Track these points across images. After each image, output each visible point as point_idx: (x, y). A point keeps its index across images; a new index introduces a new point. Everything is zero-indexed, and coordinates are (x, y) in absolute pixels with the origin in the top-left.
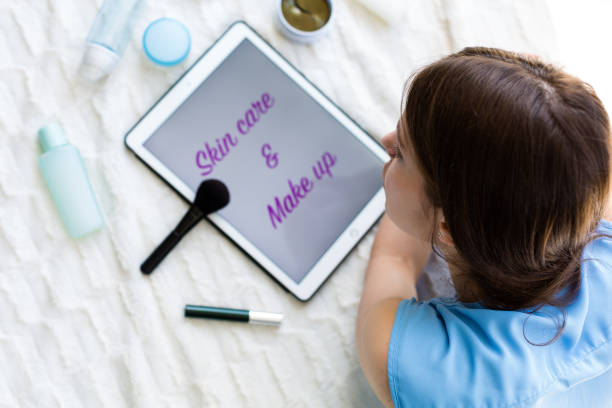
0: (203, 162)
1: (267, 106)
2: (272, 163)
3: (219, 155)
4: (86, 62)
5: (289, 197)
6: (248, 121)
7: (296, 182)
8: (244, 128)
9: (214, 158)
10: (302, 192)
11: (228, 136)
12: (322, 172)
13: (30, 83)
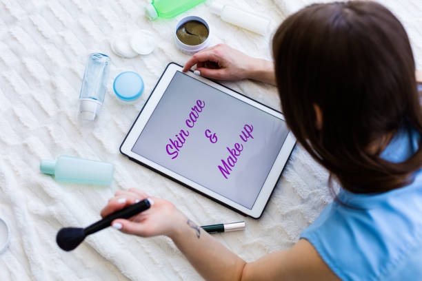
0: (171, 151)
1: (201, 108)
2: (214, 140)
3: (180, 144)
4: (82, 110)
5: (230, 158)
6: (192, 119)
7: (232, 147)
8: (191, 124)
9: (177, 147)
10: (237, 153)
11: (182, 131)
12: (246, 137)
13: (52, 133)
